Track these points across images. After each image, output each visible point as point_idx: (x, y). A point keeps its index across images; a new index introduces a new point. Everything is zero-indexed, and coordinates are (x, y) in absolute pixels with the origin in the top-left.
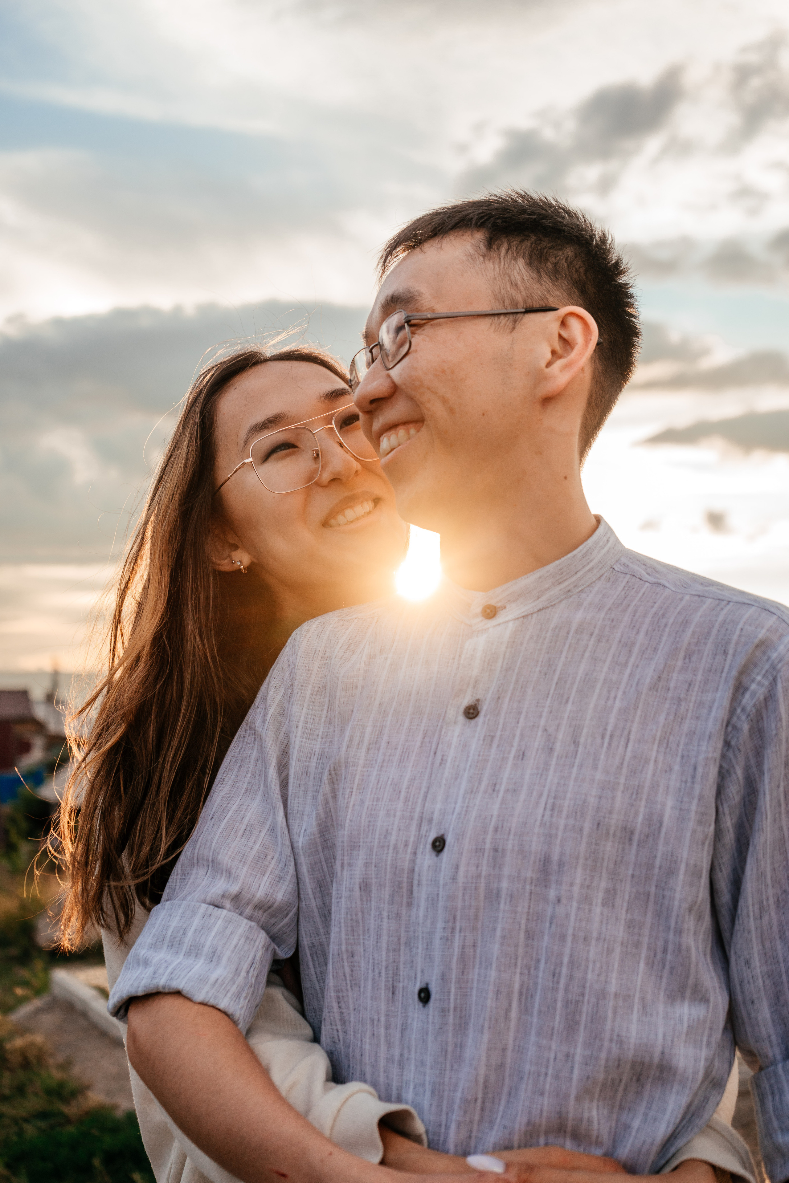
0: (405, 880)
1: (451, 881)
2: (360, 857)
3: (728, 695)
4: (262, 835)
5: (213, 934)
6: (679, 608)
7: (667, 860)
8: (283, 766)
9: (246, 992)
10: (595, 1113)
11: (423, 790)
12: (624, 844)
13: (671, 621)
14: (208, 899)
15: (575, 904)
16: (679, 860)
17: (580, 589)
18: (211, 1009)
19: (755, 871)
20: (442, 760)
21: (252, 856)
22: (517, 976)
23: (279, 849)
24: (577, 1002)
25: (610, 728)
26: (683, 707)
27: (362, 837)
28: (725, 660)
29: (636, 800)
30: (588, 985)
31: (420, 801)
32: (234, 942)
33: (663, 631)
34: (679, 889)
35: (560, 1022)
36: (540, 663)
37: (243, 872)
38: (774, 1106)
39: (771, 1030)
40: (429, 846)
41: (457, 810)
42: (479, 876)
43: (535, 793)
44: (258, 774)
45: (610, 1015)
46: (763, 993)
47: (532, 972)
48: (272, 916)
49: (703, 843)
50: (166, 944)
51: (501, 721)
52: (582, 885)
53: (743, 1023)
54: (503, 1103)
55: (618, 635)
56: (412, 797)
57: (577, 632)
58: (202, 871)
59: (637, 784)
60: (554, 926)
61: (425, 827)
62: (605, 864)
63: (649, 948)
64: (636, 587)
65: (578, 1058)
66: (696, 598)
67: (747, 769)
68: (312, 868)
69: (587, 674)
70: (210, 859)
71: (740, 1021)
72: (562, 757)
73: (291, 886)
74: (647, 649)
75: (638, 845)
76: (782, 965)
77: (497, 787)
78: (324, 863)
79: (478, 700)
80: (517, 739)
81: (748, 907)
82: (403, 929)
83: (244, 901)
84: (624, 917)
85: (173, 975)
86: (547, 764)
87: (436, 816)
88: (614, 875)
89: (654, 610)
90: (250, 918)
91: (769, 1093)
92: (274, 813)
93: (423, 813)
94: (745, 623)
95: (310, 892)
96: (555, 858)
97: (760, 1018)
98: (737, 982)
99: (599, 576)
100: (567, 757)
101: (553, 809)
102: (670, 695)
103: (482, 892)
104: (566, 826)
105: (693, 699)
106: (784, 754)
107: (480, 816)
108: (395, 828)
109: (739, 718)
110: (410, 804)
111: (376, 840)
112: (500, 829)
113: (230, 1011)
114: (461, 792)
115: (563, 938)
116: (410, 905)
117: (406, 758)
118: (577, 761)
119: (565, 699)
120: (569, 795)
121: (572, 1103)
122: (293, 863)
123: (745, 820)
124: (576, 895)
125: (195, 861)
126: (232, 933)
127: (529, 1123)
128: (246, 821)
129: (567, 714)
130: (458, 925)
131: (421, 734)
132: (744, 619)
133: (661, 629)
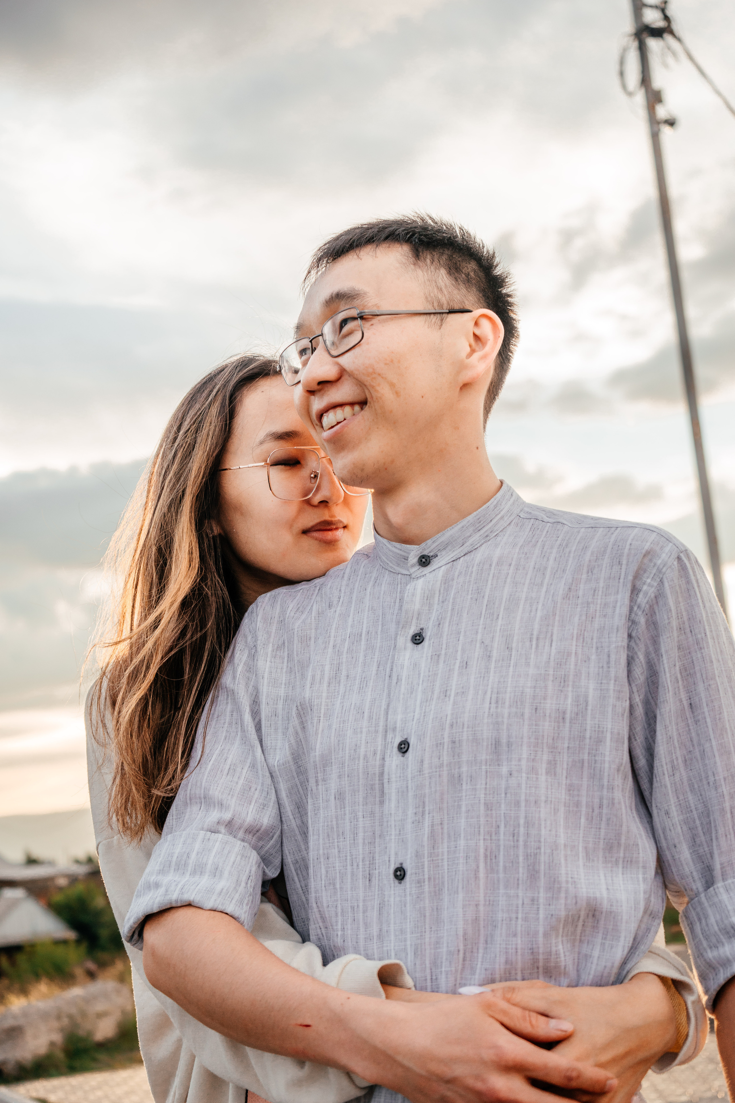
0: (377, 782)
1: (418, 773)
2: (334, 772)
3: (628, 594)
4: (245, 771)
5: (213, 854)
6: (578, 538)
7: (595, 731)
8: (255, 713)
9: (247, 899)
10: (560, 947)
11: (384, 706)
12: (559, 722)
13: (574, 549)
14: (205, 827)
15: (524, 775)
16: (605, 730)
17: (496, 534)
18: (220, 913)
19: (665, 736)
20: (398, 679)
21: (238, 789)
22: (482, 842)
23: (261, 781)
24: (536, 854)
25: (535, 633)
26: (592, 608)
27: (333, 754)
28: (621, 569)
29: (564, 687)
30: (542, 840)
31: (382, 716)
32: (232, 859)
33: (569, 556)
34: (607, 753)
35: (523, 874)
36: (470, 592)
37: (233, 802)
38: (702, 929)
39: (693, 868)
40: (395, 750)
41: (417, 716)
42: (441, 766)
43: (480, 692)
44: (234, 723)
45: (563, 861)
46: (682, 838)
47: (494, 837)
48: (260, 839)
49: (623, 715)
50: (172, 868)
51: (444, 642)
52: (528, 759)
53: (669, 865)
54: (481, 951)
55: (532, 564)
56: (374, 714)
57: (498, 564)
58: (195, 808)
59: (563, 673)
60: (508, 795)
61: (390, 736)
62: (545, 741)
63: (587, 806)
64: (540, 527)
65: (541, 900)
66: (590, 529)
67: (647, 655)
68: (290, 794)
69: (511, 595)
70: (202, 796)
71: (667, 864)
72: (499, 661)
73: (274, 811)
74: (557, 571)
75: (570, 722)
76: (695, 812)
77: (448, 693)
78: (299, 786)
79: (422, 629)
80: (459, 653)
81: (662, 766)
82: (377, 824)
83: (236, 826)
84: (564, 782)
85: (183, 890)
86: (487, 669)
87: (398, 725)
88: (553, 749)
89: (558, 543)
90: (243, 840)
91: (696, 920)
92: (253, 751)
93: (386, 726)
94: (632, 540)
95: (290, 813)
96: (504, 741)
97: (682, 859)
98: (660, 832)
99: (509, 522)
100: (503, 660)
101: (497, 702)
102: (580, 601)
103: (445, 778)
104: (509, 714)
105: (599, 601)
106: (676, 639)
107: (437, 718)
108: (363, 742)
109: (636, 615)
110: (374, 720)
111: (347, 755)
112: (455, 725)
113: (236, 914)
114: (418, 702)
115: (518, 804)
116: (382, 803)
117: (365, 685)
118: (512, 662)
119: (495, 616)
120: (509, 689)
121: (541, 939)
122: (274, 791)
123: (650, 698)
124: (524, 767)
125: (188, 801)
126: (229, 852)
127: (506, 962)
128: (229, 762)
129: (499, 628)
130: (427, 808)
131: (375, 664)
132: (631, 537)
133: (567, 555)
